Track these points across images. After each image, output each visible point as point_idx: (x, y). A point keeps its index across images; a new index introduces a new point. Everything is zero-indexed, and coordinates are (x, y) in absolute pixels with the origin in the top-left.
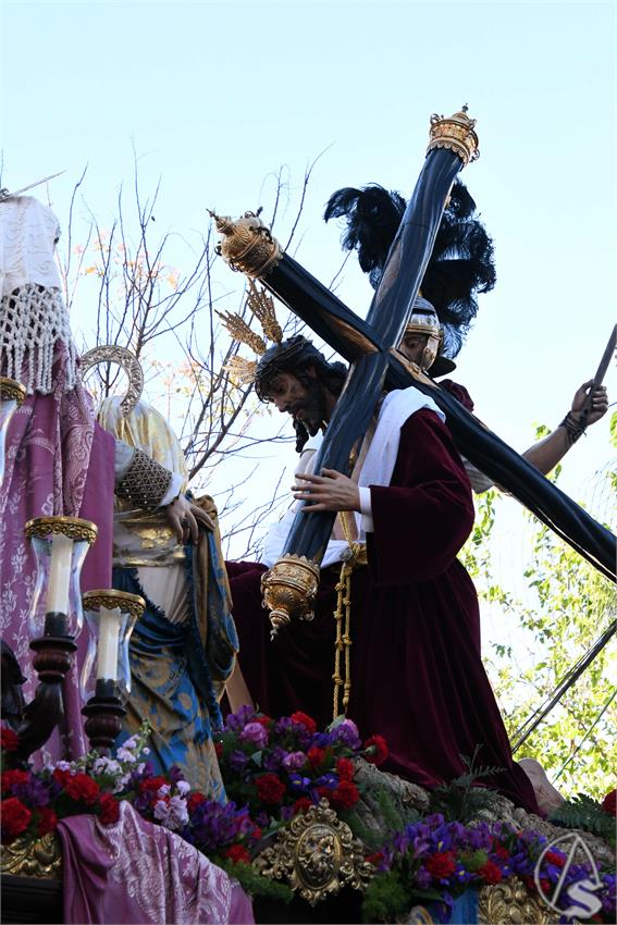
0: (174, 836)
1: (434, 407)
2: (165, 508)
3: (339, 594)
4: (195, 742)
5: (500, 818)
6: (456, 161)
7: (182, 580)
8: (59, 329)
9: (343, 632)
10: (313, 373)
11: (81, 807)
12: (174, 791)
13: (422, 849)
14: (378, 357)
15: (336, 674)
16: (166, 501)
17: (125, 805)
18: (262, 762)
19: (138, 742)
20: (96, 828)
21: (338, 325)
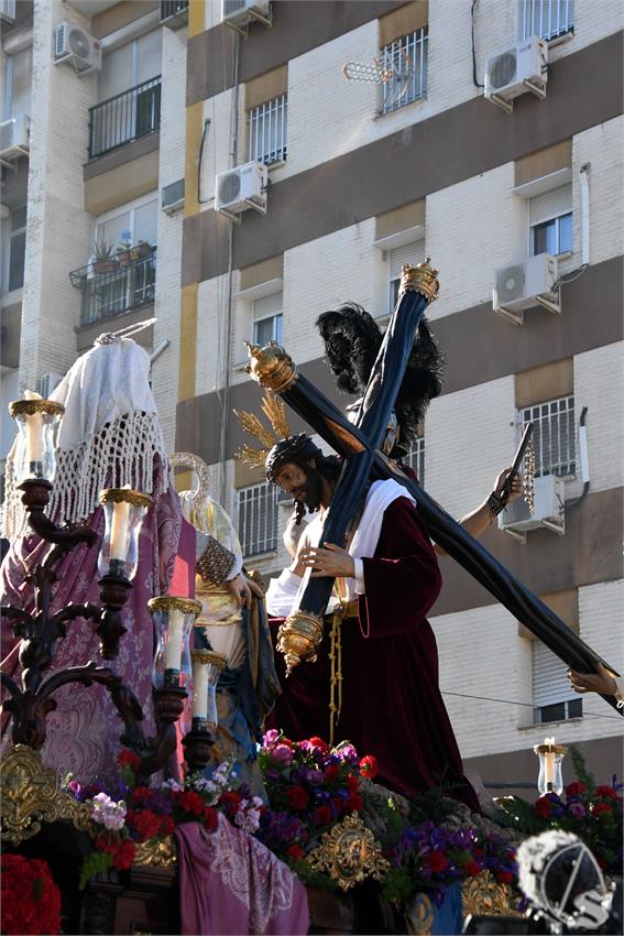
0: (253, 839)
1: (409, 496)
2: (229, 581)
3: (333, 640)
4: (247, 762)
5: (463, 821)
6: (422, 303)
7: (239, 635)
8: (156, 446)
9: (336, 670)
10: (313, 465)
11: (191, 817)
12: (251, 805)
13: (424, 850)
14: (365, 457)
15: (332, 704)
16: (229, 578)
17: (221, 816)
18: (291, 777)
19: (228, 768)
20: (201, 832)
21: (337, 429)
